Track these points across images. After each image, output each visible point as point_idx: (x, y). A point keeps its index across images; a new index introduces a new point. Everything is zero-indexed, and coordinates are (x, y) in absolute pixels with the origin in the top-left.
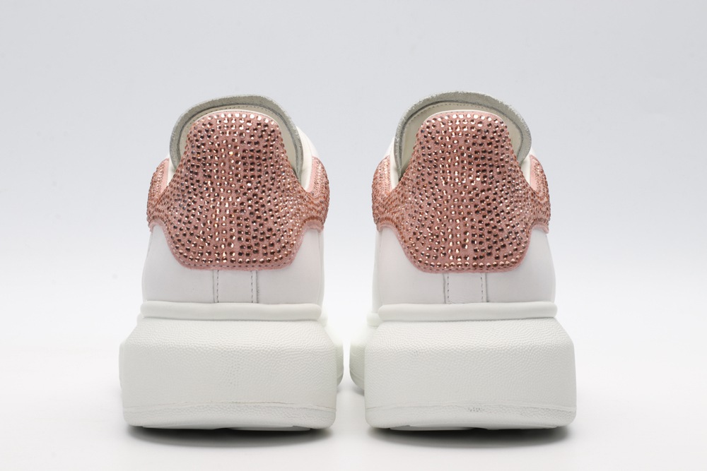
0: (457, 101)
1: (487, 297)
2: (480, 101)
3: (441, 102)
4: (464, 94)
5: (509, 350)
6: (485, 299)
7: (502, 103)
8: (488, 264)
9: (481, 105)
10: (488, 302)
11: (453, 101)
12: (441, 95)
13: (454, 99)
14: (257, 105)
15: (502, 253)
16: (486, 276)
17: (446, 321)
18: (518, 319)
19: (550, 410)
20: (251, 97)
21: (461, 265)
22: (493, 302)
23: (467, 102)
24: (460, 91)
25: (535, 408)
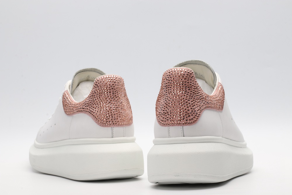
0: (193, 64)
1: (183, 135)
2: (200, 63)
3: (187, 64)
4: (194, 61)
5: (189, 154)
6: (183, 136)
7: (206, 64)
8: (183, 123)
9: (201, 65)
10: (184, 136)
11: (191, 64)
12: (186, 62)
13: (192, 63)
14: (93, 71)
15: (188, 119)
16: (183, 127)
17: (169, 144)
18: (196, 143)
19: (207, 176)
20: (91, 69)
21: (176, 124)
22: (186, 137)
23: (197, 64)
24: (193, 60)
25: (200, 175)
